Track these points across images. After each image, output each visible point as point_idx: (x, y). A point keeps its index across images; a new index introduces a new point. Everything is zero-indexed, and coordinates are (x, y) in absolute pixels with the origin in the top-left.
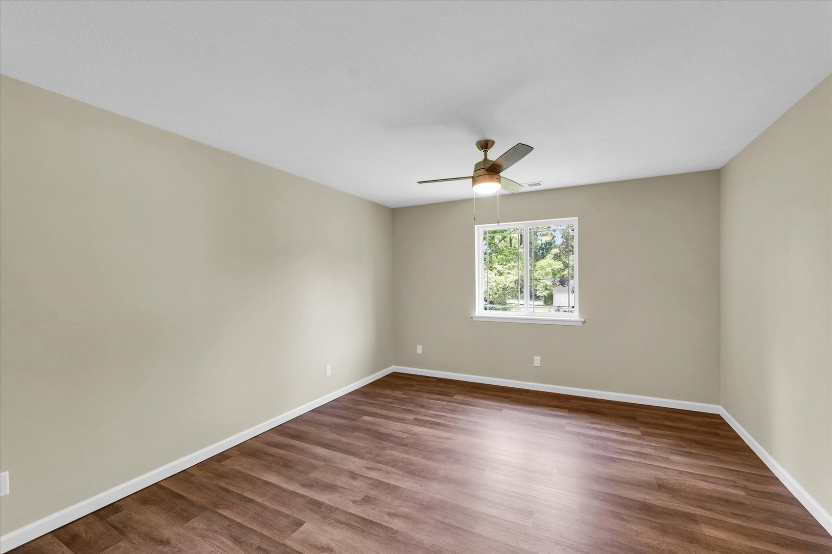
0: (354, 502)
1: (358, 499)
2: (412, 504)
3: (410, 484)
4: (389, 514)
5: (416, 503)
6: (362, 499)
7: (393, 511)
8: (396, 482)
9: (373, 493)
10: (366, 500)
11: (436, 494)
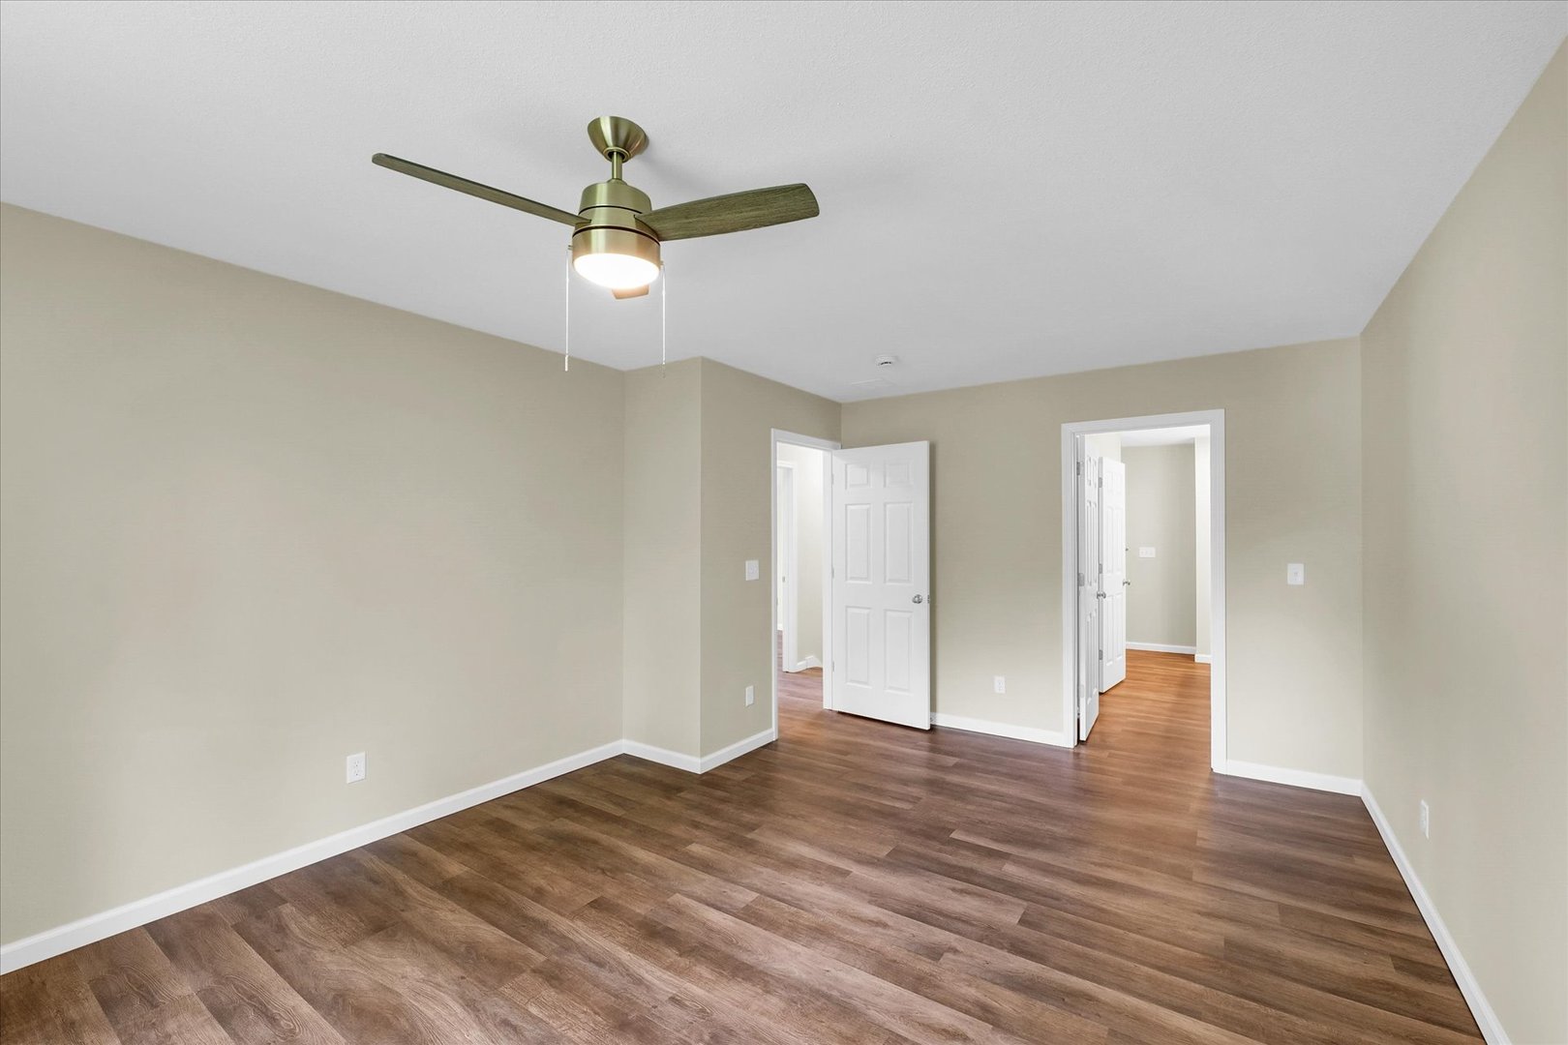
0: (955, 951)
1: (950, 956)
2: (846, 937)
3: (849, 977)
4: (885, 926)
5: (839, 938)
6: (942, 955)
7: (880, 929)
8: (881, 987)
9: (925, 966)
10: (935, 953)
11: (799, 953)
